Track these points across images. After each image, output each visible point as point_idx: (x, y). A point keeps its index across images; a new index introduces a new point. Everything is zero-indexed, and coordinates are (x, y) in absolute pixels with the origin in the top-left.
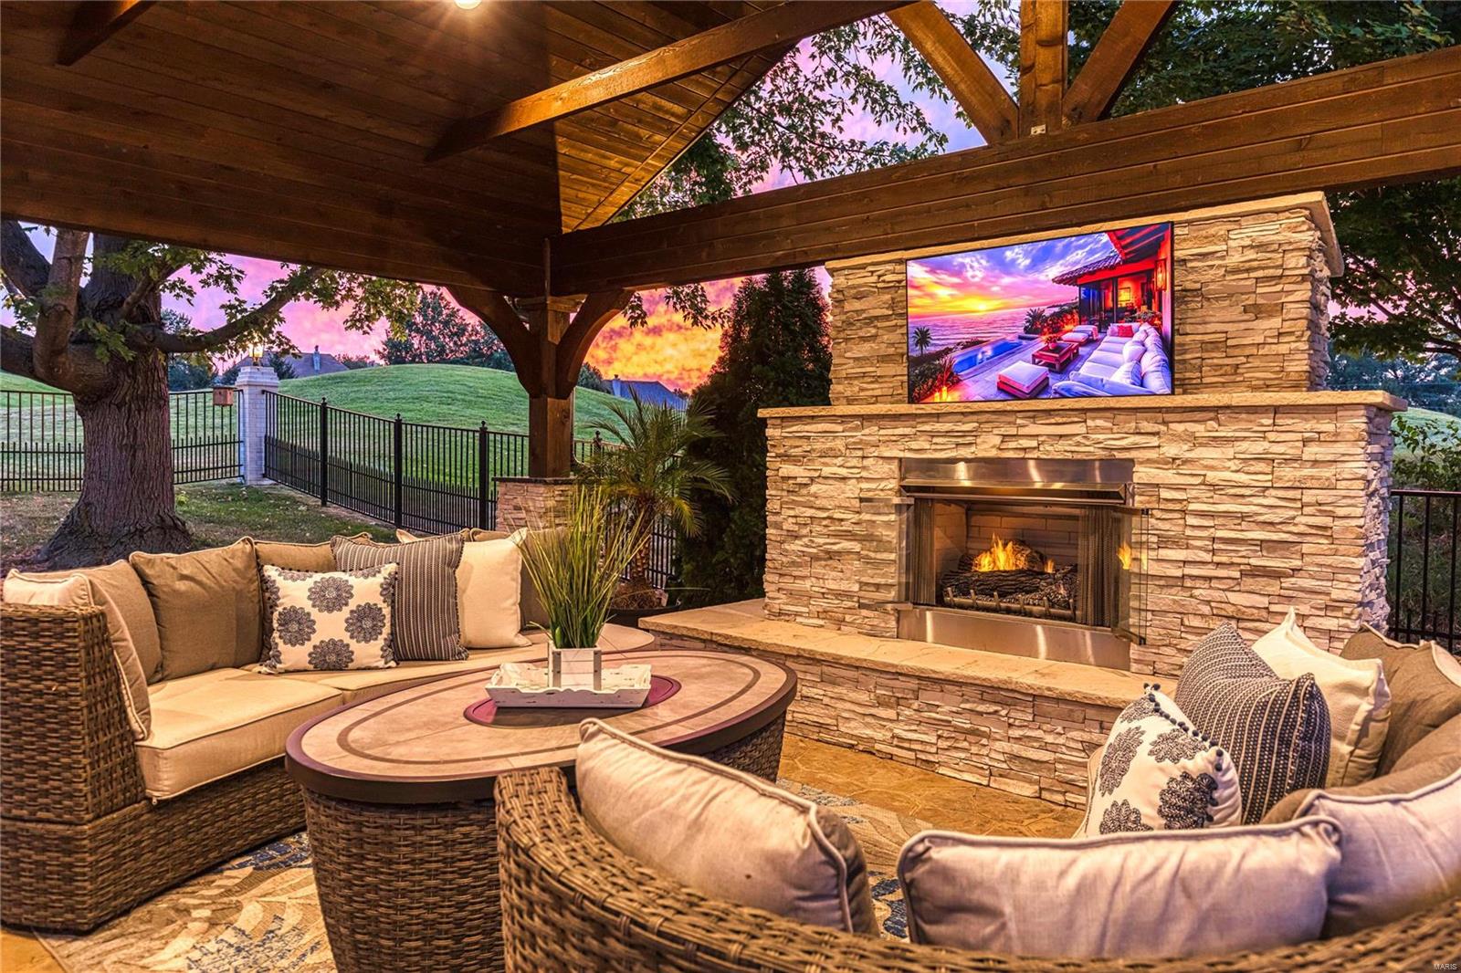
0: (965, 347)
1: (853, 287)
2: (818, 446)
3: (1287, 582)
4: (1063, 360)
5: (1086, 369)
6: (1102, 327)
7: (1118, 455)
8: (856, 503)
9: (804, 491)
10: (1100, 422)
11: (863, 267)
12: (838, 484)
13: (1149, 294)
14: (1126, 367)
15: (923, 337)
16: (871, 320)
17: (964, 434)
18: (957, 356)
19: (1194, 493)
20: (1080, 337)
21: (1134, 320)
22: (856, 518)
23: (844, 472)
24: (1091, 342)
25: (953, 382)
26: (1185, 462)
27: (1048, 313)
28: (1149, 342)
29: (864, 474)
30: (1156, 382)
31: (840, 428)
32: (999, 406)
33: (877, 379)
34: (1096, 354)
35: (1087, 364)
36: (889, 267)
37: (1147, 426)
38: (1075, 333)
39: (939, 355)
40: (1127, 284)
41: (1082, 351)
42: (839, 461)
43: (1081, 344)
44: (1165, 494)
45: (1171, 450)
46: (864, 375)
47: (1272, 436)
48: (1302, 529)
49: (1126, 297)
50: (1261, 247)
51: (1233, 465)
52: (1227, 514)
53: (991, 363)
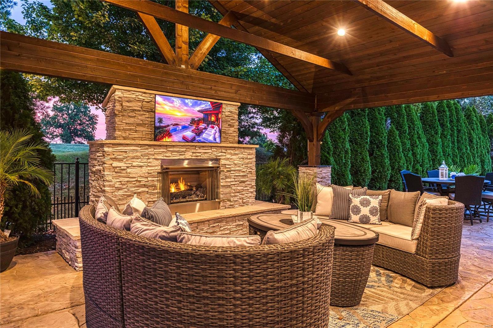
0: (174, 125)
1: (126, 97)
2: (130, 155)
3: (246, 183)
4: (199, 132)
5: (204, 135)
6: (208, 126)
7: (218, 158)
8: (147, 174)
9: (124, 172)
10: (214, 149)
11: (129, 91)
12: (139, 169)
13: (217, 119)
14: (212, 136)
15: (161, 121)
16: (133, 110)
18: (171, 127)
19: (232, 166)
20: (203, 127)
21: (214, 125)
22: (146, 180)
23: (142, 164)
24: (205, 129)
25: (170, 135)
26: (231, 159)
27: (196, 119)
28: (217, 130)
29: (149, 164)
30: (218, 140)
31: (139, 149)
32: (183, 144)
33: (136, 131)
34: (206, 132)
35: (204, 134)
36: (141, 94)
37: (224, 151)
38: (202, 126)
39: (165, 127)
40: (213, 116)
41: (204, 130)
42: (139, 160)
43: (203, 129)
44: (227, 166)
45: (228, 156)
46: (131, 130)
47: (244, 153)
48: (248, 172)
49: (213, 119)
50: (231, 112)
51: (238, 159)
52: (237, 170)
53: (181, 131)
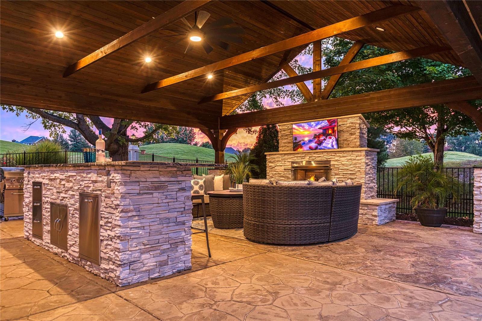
0: (303, 141)
1: (283, 129)
2: (276, 160)
3: (354, 180)
4: (320, 143)
5: (324, 145)
6: (326, 137)
7: (328, 160)
8: (283, 170)
9: (274, 169)
10: (325, 154)
11: (285, 125)
12: (280, 167)
13: (334, 131)
14: (331, 144)
15: (296, 139)
16: (287, 135)
17: (303, 157)
18: (301, 142)
19: (340, 166)
20: (323, 139)
21: (331, 136)
22: (283, 173)
23: (281, 164)
24: (325, 140)
25: (301, 147)
26: (339, 160)
27: (317, 134)
28: (334, 140)
29: (285, 165)
30: (335, 147)
31: (280, 156)
32: (308, 151)
33: (288, 147)
34: (326, 142)
35: (324, 144)
36: (290, 125)
37: (333, 154)
38: (322, 138)
39: (299, 142)
41: (323, 141)
42: (280, 162)
43: (323, 140)
44: (336, 166)
45: (336, 158)
46: (285, 146)
47: (352, 156)
48: (356, 171)
49: (330, 132)
50: (352, 123)
51: (346, 161)
52: (345, 169)
53: (308, 144)
